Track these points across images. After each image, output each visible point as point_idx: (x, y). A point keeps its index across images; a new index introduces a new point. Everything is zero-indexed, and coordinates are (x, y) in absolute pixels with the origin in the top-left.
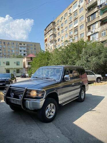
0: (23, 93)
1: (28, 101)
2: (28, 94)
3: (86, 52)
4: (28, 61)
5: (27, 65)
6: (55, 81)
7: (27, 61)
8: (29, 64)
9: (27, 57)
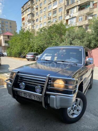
0: (44, 84)
1: (54, 97)
2: (50, 85)
3: (69, 35)
4: (5, 39)
5: (3, 43)
6: (77, 65)
7: (3, 39)
8: (6, 42)
9: (4, 35)
